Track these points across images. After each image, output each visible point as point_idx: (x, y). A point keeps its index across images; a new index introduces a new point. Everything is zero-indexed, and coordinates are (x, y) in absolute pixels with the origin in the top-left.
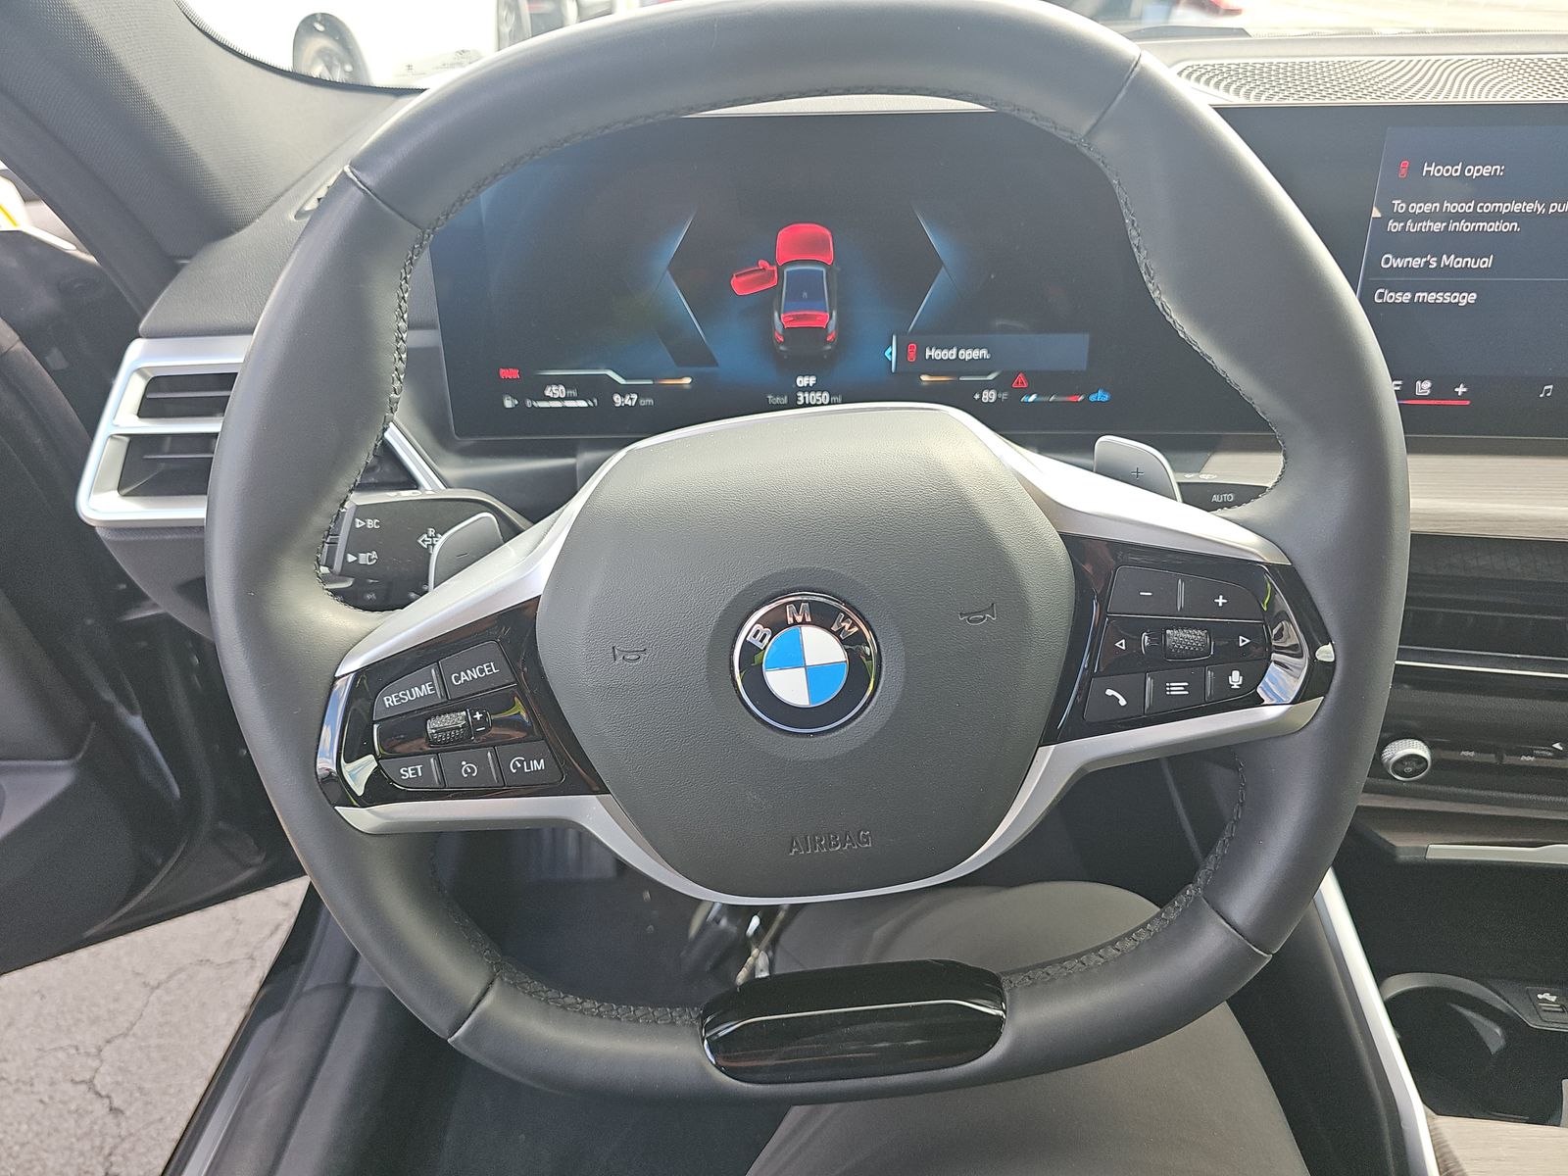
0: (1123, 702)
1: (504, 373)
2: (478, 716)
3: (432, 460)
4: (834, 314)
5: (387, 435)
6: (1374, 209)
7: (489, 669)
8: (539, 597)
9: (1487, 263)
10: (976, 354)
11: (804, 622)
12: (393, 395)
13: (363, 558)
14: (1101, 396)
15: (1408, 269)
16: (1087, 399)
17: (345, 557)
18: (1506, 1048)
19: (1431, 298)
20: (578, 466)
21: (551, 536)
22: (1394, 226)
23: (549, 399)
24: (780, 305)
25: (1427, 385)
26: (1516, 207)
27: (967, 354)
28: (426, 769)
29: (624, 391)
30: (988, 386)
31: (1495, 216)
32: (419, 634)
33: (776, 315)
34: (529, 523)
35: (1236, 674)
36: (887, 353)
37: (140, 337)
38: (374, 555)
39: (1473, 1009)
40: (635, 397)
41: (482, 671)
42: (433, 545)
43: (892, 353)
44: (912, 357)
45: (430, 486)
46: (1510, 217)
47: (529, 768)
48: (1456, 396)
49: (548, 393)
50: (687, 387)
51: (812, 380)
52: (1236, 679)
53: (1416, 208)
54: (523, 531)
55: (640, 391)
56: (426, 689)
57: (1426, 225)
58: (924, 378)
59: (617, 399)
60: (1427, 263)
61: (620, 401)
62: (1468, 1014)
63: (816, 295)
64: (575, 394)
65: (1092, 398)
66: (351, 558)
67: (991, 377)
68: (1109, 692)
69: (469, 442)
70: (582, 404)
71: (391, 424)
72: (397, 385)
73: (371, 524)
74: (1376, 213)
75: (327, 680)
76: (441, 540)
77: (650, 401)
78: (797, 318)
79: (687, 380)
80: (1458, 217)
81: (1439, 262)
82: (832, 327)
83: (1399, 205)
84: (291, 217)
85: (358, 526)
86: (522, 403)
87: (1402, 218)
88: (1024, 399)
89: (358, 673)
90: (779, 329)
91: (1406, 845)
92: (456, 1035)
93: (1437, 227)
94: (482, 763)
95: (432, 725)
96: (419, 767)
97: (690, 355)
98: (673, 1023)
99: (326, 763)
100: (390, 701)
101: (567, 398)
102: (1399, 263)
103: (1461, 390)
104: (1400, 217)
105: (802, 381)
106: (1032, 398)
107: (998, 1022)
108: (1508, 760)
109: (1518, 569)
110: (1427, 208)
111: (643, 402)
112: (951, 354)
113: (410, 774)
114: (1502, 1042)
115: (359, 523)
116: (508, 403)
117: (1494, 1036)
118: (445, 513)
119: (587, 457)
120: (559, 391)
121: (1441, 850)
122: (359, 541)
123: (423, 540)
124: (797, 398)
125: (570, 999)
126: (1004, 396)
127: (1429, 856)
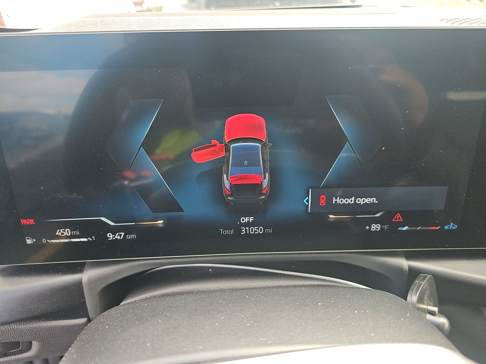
4: (267, 175)
10: (368, 200)
14: (452, 226)
16: (442, 228)
20: (83, 280)
23: (58, 237)
24: (228, 171)
27: (362, 201)
29: (114, 230)
30: (376, 220)
33: (225, 176)
36: (305, 201)
40: (123, 233)
43: (308, 200)
44: (323, 202)
49: (58, 233)
50: (161, 225)
51: (252, 218)
55: (128, 230)
58: (331, 216)
59: (110, 236)
61: (111, 236)
63: (254, 163)
64: (78, 233)
65: (446, 227)
67: (378, 215)
70: (84, 240)
77: (133, 236)
78: (240, 178)
79: (161, 222)
82: (265, 183)
86: (39, 240)
88: (400, 228)
90: (227, 185)
97: (162, 204)
101: (73, 236)
105: (244, 219)
106: (406, 228)
111: (129, 237)
112: (351, 201)
116: (29, 241)
120: (67, 232)
124: (241, 231)
126: (386, 227)
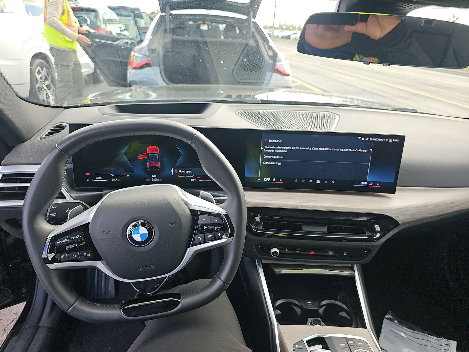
0: (201, 239)
1: (87, 174)
2: (76, 245)
3: (69, 192)
4: (160, 163)
5: (62, 190)
6: (261, 147)
7: (79, 236)
8: (90, 222)
9: (282, 157)
10: (189, 172)
11: (140, 226)
12: (63, 184)
13: (53, 215)
15: (269, 158)
16: (212, 181)
17: (49, 214)
18: (301, 313)
19: (273, 163)
20: (102, 193)
21: (93, 211)
22: (265, 151)
24: (148, 161)
25: (275, 179)
26: (286, 148)
27: (187, 172)
28: (65, 256)
29: (114, 178)
30: (192, 178)
31: (282, 149)
32: (65, 229)
33: (147, 163)
34: (90, 207)
35: (219, 233)
36: (171, 171)
37: (1, 165)
38: (56, 214)
39: (294, 306)
40: (116, 179)
41: (78, 236)
42: (69, 212)
43: (172, 171)
44: (176, 172)
45: (69, 199)
46: (285, 150)
47: (87, 255)
48: (280, 181)
49: (97, 178)
51: (155, 176)
52: (219, 234)
53: (269, 147)
54: (88, 209)
55: (118, 178)
56: (66, 240)
57: (271, 151)
58: (179, 176)
59: (113, 180)
60: (272, 157)
62: (294, 307)
63: (156, 159)
64: (103, 178)
66: (50, 214)
67: (193, 176)
68: (199, 237)
69: (78, 188)
70: (105, 180)
71: (63, 188)
72: (63, 182)
73: (55, 207)
74: (262, 148)
75: (46, 239)
76: (71, 211)
77: (120, 180)
78: (152, 164)
79: (128, 176)
80: (276, 149)
81: (274, 157)
82: (159, 166)
83: (266, 147)
84: (39, 139)
85: (52, 208)
86: (91, 180)
87: (267, 149)
88: (199, 180)
89: (52, 237)
90: (148, 166)
91: (277, 270)
92: (69, 310)
93: (273, 151)
94: (77, 255)
95: (67, 247)
96: (64, 256)
97: (129, 170)
98: (115, 307)
99: (44, 255)
100: (58, 243)
101: (101, 179)
102: (267, 157)
103: (281, 180)
104: (266, 149)
105: (153, 176)
106: (201, 180)
107: (179, 302)
108: (294, 252)
109: (292, 214)
110: (271, 147)
111: (118, 180)
112: (184, 172)
113: (62, 257)
114: (300, 312)
115: (53, 207)
116: (88, 180)
117: (299, 311)
118: (71, 205)
119: (105, 191)
120: (100, 178)
121: (284, 271)
122: (52, 211)
123: (67, 211)
124: (152, 180)
125: (94, 304)
126: (195, 180)
127: (282, 273)
